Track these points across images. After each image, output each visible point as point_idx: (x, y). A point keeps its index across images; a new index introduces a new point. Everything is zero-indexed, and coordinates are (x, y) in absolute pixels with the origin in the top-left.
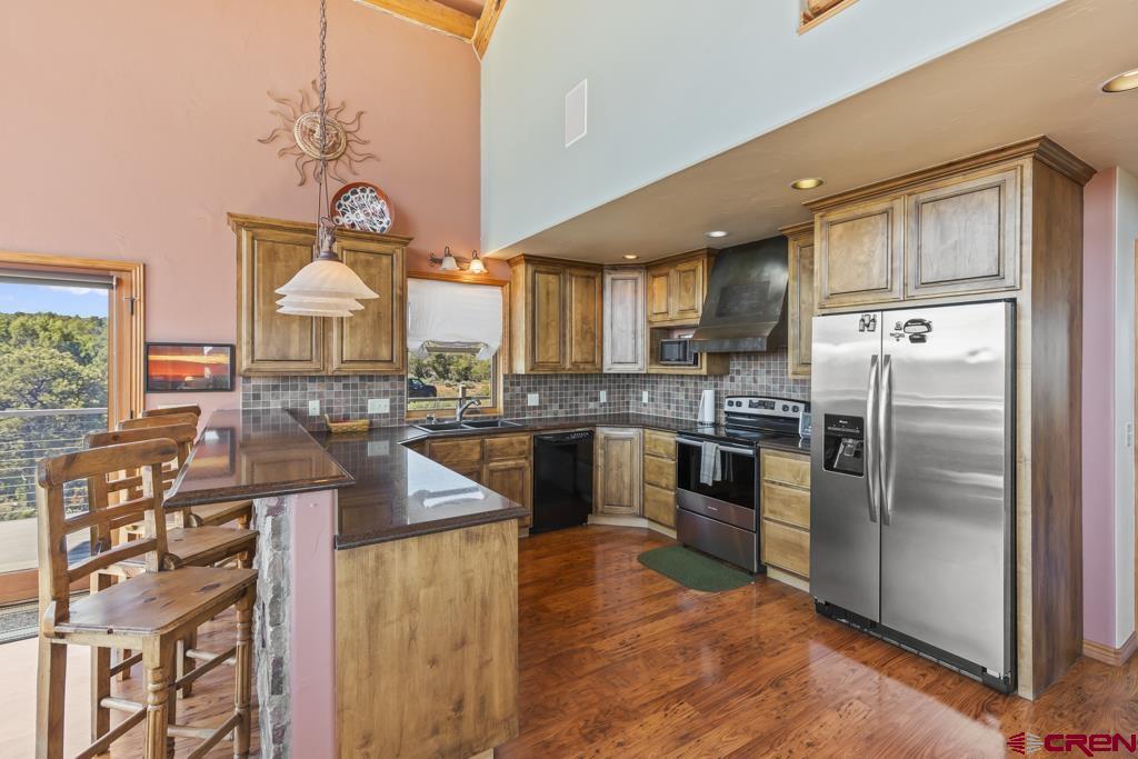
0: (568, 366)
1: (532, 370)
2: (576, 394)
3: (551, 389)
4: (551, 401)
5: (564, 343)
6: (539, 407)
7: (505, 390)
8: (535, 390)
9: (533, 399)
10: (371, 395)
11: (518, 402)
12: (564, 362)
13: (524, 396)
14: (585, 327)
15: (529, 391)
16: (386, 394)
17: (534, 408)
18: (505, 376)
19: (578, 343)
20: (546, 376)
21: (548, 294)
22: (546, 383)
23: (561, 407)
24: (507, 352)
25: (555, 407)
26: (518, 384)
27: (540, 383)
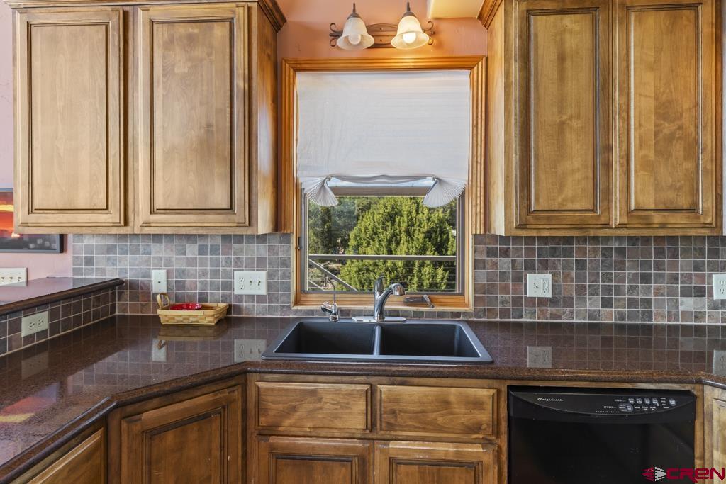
0: (618, 217)
1: (521, 227)
2: (646, 279)
3: (581, 265)
4: (581, 290)
5: (608, 165)
6: (554, 301)
7: (477, 264)
8: (544, 266)
9: (539, 284)
10: (239, 265)
11: (505, 289)
12: (608, 209)
13: (519, 278)
14: (668, 128)
15: (530, 267)
16: (260, 264)
17: (542, 301)
18: (475, 236)
19: (646, 165)
20: (568, 240)
21: (562, 58)
22: (568, 253)
23: (606, 303)
24: (481, 192)
25: (592, 304)
26: (505, 253)
27: (554, 252)
